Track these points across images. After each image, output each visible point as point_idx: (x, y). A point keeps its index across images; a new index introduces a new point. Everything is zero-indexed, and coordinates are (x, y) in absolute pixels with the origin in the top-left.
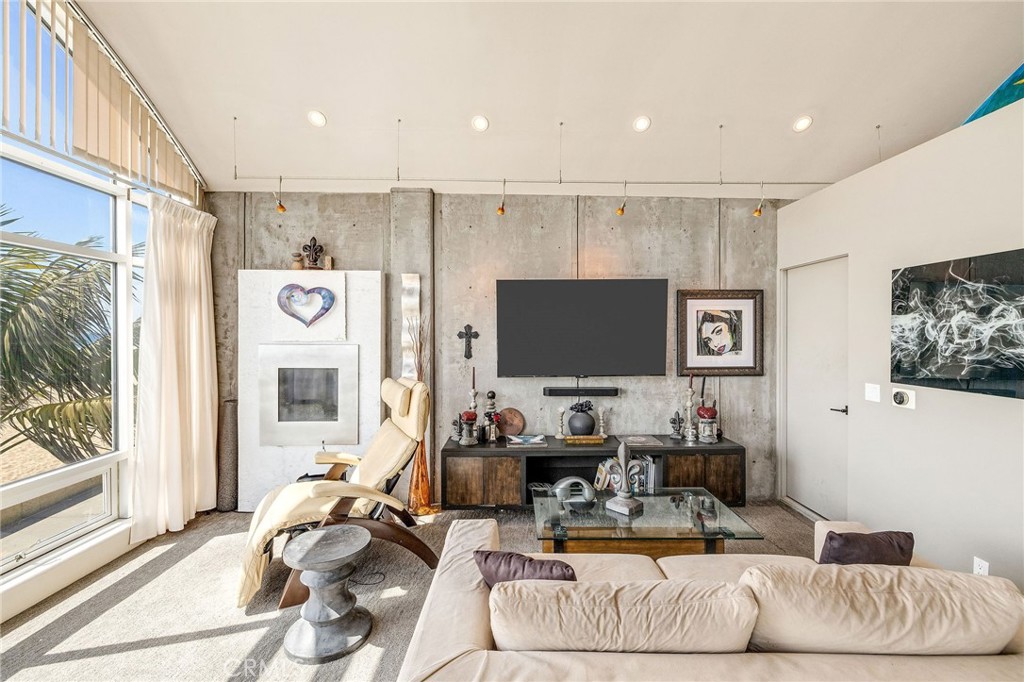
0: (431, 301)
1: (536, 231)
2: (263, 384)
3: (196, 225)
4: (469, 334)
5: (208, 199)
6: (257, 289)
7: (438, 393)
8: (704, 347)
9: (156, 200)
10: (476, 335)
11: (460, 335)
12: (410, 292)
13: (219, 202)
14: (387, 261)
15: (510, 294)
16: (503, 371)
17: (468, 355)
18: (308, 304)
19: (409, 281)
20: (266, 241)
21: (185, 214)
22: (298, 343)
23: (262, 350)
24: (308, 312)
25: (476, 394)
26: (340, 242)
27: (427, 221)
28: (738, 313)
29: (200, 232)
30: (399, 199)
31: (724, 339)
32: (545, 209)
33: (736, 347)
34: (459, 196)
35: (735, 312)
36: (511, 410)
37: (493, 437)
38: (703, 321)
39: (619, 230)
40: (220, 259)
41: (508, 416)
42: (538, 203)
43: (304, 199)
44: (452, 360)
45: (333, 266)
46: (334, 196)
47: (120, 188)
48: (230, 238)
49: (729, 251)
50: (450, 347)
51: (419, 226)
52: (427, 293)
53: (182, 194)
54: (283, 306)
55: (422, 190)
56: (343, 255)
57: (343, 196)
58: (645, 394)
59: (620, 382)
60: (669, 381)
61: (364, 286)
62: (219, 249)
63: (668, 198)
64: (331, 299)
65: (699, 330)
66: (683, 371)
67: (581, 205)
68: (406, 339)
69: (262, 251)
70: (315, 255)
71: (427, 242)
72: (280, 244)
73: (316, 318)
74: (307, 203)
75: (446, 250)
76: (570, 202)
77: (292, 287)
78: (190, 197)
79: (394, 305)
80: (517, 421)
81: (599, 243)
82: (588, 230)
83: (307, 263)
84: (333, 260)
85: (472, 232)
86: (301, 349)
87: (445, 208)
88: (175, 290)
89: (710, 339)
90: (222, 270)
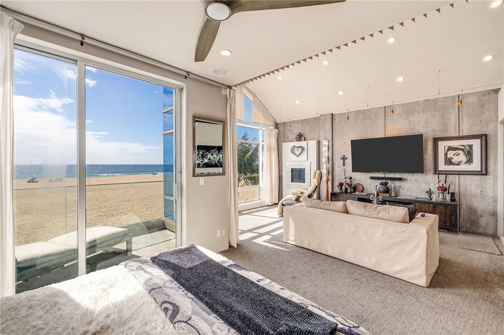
0: (331, 148)
1: (368, 121)
2: (288, 172)
3: (274, 133)
4: (344, 158)
5: (277, 126)
6: (287, 147)
7: (334, 177)
8: (449, 162)
9: (266, 129)
10: (347, 159)
11: (341, 159)
12: (325, 146)
13: (279, 126)
14: (319, 137)
15: (355, 144)
16: (354, 170)
17: (344, 165)
18: (298, 151)
19: (325, 143)
20: (289, 135)
21: (272, 131)
22: (295, 161)
23: (288, 163)
24: (298, 153)
25: (345, 178)
26: (307, 133)
27: (330, 123)
28: (471, 146)
29: (275, 134)
30: (322, 118)
31: (463, 158)
32: (371, 113)
33: (470, 161)
34: (340, 114)
35: (468, 145)
36: (358, 184)
37: (349, 191)
38: (448, 151)
39: (404, 116)
40: (279, 140)
41: (357, 185)
42: (369, 111)
43: (297, 122)
44: (339, 167)
45: (305, 140)
46: (305, 120)
47: (260, 128)
48: (281, 134)
49: (465, 118)
50: (338, 162)
51: (328, 125)
52: (330, 146)
53: (271, 126)
54: (292, 152)
55: (329, 114)
56: (307, 136)
57: (307, 119)
58: (416, 181)
59: (404, 176)
60: (429, 176)
61: (312, 145)
62: (279, 138)
63: (428, 100)
64: (303, 149)
65: (446, 154)
66: (436, 171)
67: (386, 109)
68: (324, 160)
69: (288, 137)
70: (300, 137)
71: (331, 130)
72: (292, 135)
73: (300, 154)
74: (298, 123)
75: (337, 131)
76: (382, 109)
77: (294, 147)
78: (273, 126)
79: (321, 150)
80: (361, 188)
81: (394, 122)
82: (389, 118)
83: (298, 140)
84: (305, 138)
85: (345, 124)
86: (296, 163)
87: (336, 118)
88: (270, 149)
89: (452, 158)
90: (280, 143)
